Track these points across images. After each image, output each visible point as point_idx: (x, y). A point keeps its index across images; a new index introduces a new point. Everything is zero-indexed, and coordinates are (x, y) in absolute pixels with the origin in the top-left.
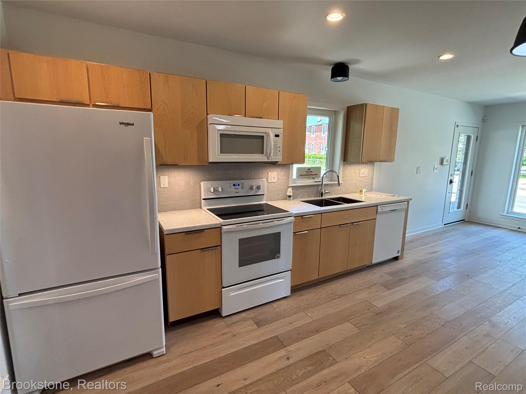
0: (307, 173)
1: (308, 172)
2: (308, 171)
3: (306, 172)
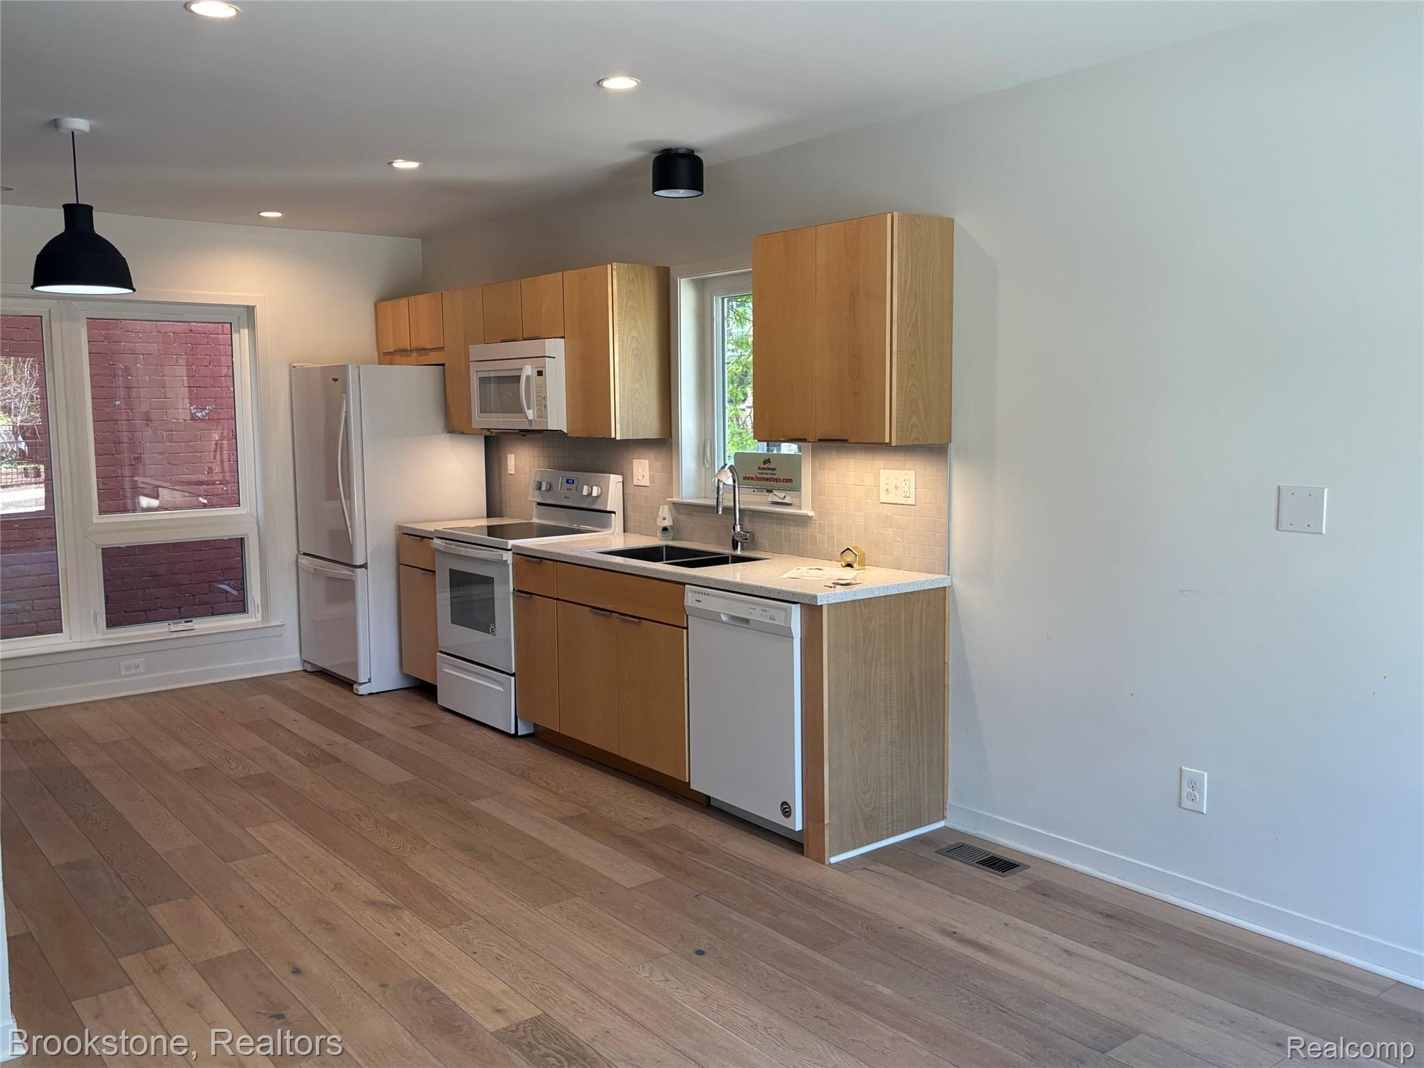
0: (763, 473)
1: (764, 469)
2: (765, 466)
3: (759, 468)
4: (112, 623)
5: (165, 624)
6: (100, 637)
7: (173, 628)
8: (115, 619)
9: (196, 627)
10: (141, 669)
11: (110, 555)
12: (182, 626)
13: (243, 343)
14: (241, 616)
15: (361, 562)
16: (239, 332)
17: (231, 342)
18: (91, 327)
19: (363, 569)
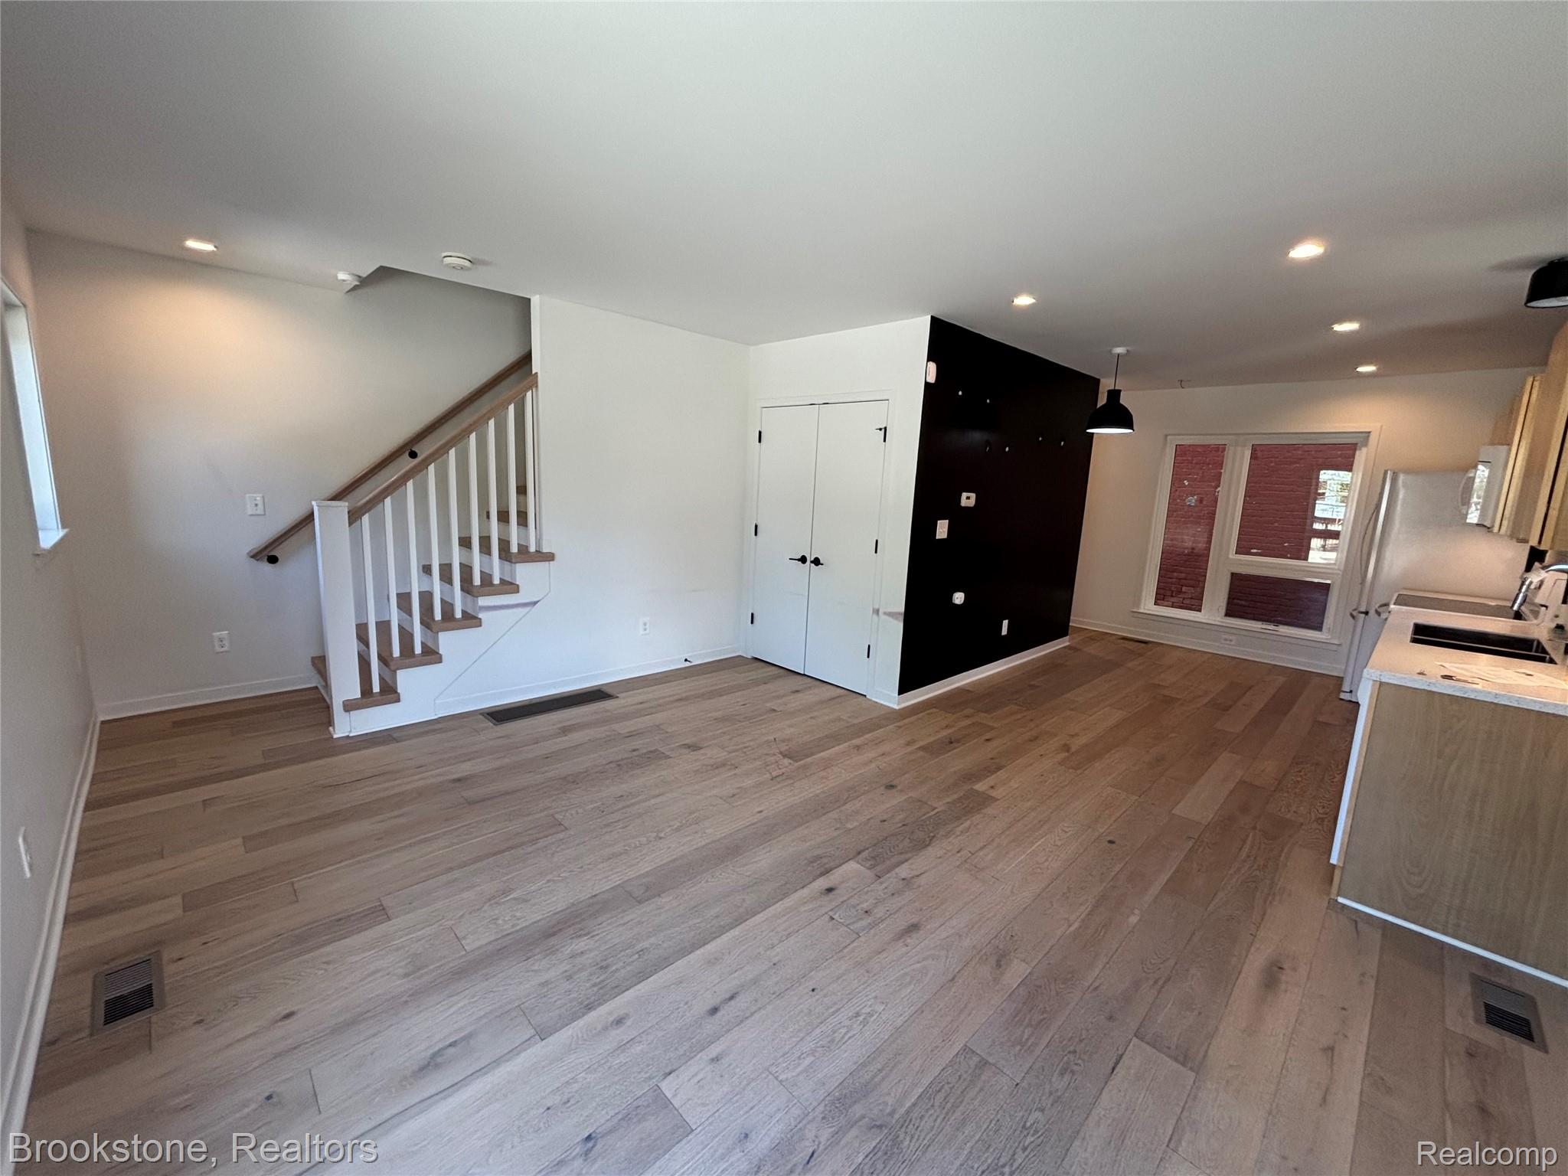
4: (1228, 614)
5: (1261, 623)
6: (1218, 619)
7: (1264, 626)
8: (1230, 613)
9: (1281, 630)
10: (1233, 643)
11: (1235, 577)
12: (1272, 627)
13: (1361, 457)
14: (1317, 632)
15: (1363, 609)
16: (1360, 449)
17: (1353, 456)
18: (1255, 449)
19: (1363, 615)
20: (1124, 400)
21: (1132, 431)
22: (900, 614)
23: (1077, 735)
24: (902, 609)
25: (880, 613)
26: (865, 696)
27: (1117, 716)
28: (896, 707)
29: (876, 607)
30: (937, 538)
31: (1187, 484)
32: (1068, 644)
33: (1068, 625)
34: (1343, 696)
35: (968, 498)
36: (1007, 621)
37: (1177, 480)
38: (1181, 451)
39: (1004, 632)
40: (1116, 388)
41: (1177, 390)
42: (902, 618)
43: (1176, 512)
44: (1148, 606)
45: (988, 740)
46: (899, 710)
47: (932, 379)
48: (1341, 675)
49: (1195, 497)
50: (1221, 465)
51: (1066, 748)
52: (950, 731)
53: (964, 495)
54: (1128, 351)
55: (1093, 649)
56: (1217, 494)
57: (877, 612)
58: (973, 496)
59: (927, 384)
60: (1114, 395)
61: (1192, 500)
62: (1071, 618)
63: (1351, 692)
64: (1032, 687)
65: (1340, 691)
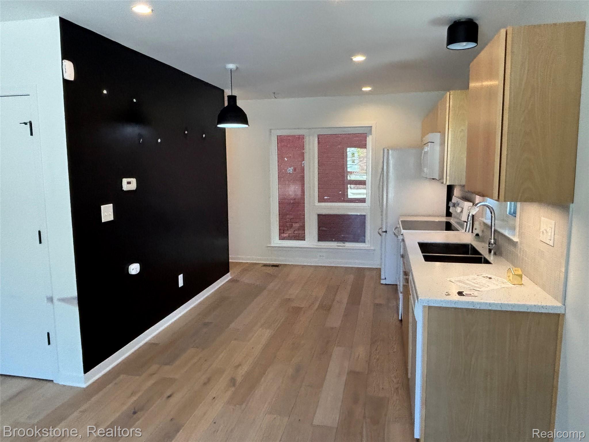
4: (319, 240)
5: (336, 242)
6: (315, 244)
7: (338, 244)
8: (321, 239)
9: (346, 245)
10: (325, 258)
11: (320, 216)
12: (341, 244)
13: (370, 140)
14: (363, 244)
15: (384, 230)
16: (368, 137)
17: (366, 141)
18: (319, 137)
19: (385, 233)
20: (240, 103)
21: (247, 126)
22: (73, 298)
23: (240, 365)
24: (75, 293)
25: (55, 300)
26: (52, 381)
27: (267, 333)
28: (84, 386)
29: (49, 295)
30: (103, 221)
31: (285, 159)
32: (230, 278)
33: (228, 262)
34: (383, 282)
35: (129, 183)
36: (182, 275)
37: (280, 158)
38: (281, 140)
39: (181, 284)
40: (233, 94)
41: (272, 99)
42: (76, 302)
43: (282, 177)
44: (276, 241)
45: (169, 397)
46: (88, 387)
47: (70, 76)
48: (379, 267)
49: (292, 168)
50: (303, 148)
51: (233, 381)
52: (134, 398)
53: (125, 181)
54: (237, 68)
55: (247, 279)
56: (303, 165)
57: (51, 299)
58: (134, 181)
59: (66, 82)
60: (233, 99)
61: (290, 170)
62: (230, 256)
63: (385, 279)
64: (206, 324)
65: (380, 279)
